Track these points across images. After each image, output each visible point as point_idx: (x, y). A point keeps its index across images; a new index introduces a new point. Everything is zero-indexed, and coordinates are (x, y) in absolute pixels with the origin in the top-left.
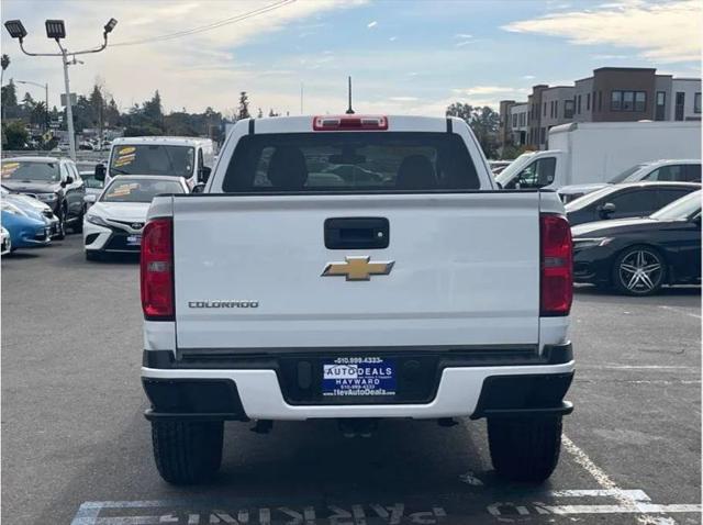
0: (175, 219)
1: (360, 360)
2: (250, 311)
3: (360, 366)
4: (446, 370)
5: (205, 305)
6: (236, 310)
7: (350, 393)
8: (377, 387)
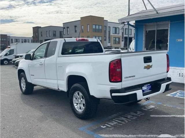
0: (122, 59)
1: (147, 85)
2: (134, 78)
3: (147, 86)
4: (162, 84)
5: (127, 77)
6: (132, 78)
7: (146, 92)
8: (149, 90)
